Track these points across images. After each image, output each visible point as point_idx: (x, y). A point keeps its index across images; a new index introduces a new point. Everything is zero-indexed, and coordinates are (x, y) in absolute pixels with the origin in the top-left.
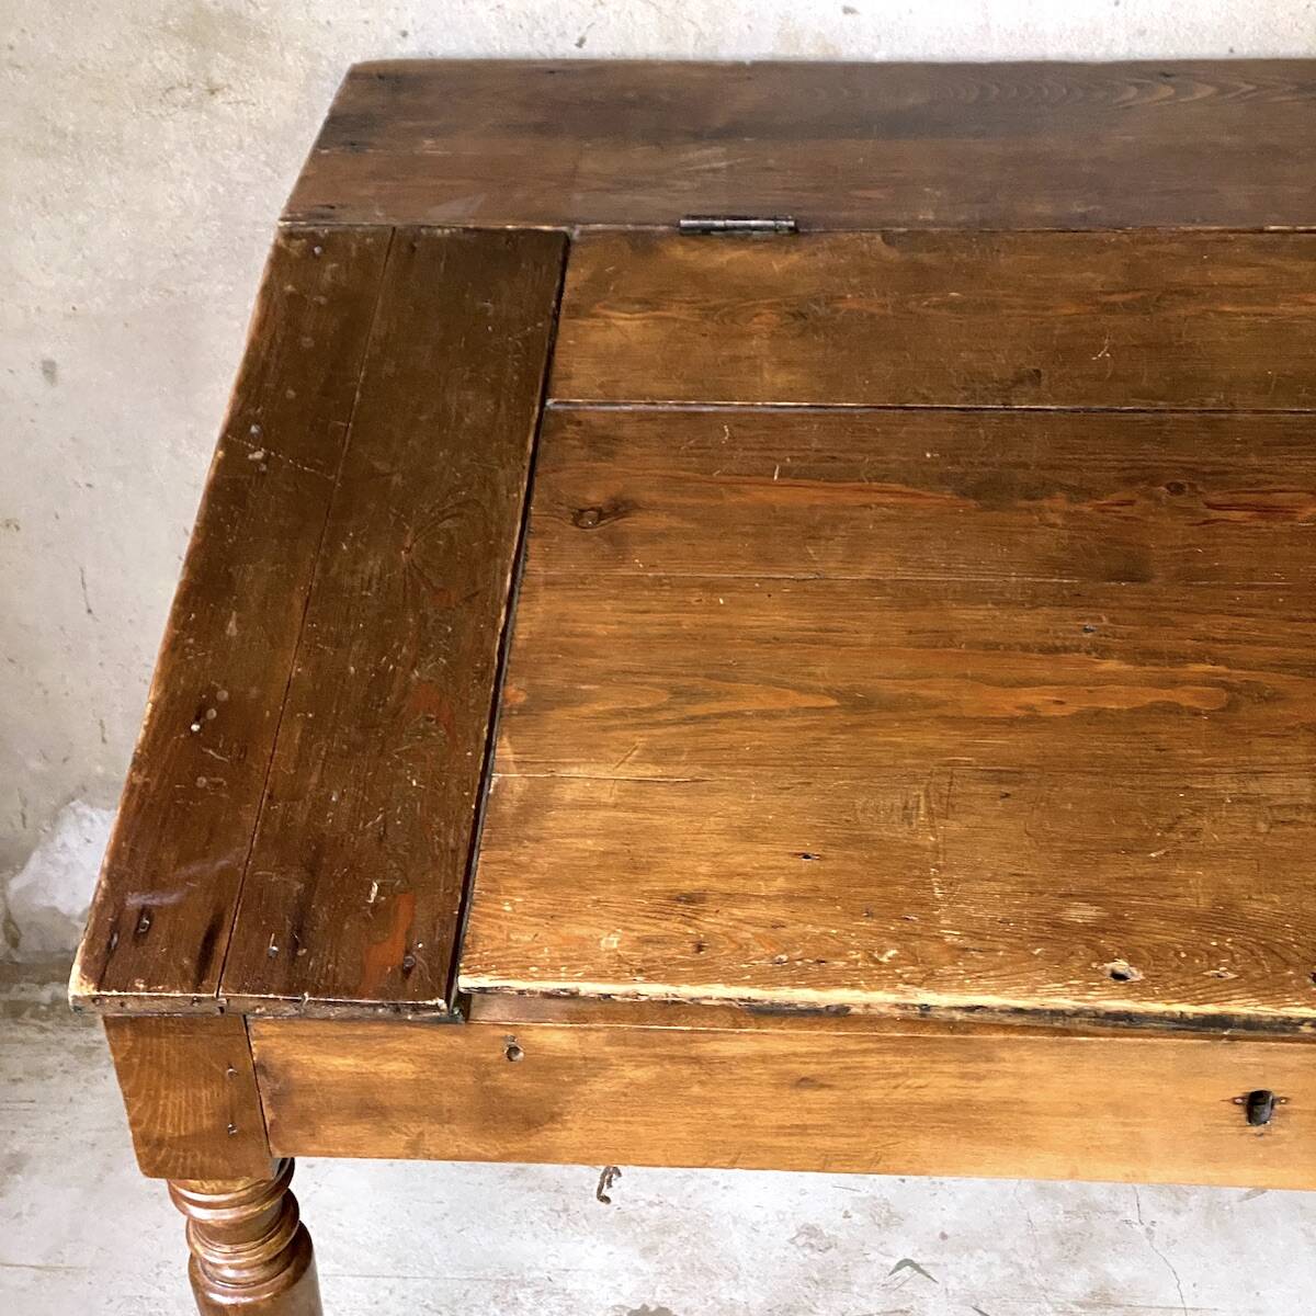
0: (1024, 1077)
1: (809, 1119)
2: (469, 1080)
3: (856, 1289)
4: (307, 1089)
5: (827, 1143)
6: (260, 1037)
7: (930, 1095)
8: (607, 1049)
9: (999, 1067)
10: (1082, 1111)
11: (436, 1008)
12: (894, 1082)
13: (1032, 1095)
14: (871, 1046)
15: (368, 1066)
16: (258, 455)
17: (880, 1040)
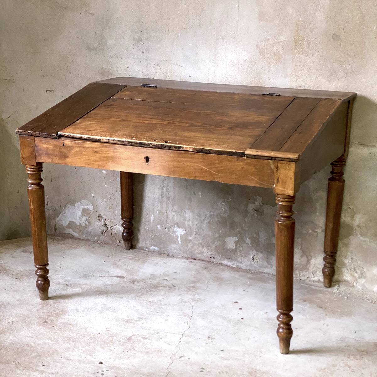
0: (120, 152)
1: (96, 159)
2: (59, 149)
4: (40, 150)
6: (36, 140)
7: (110, 155)
8: (74, 145)
10: (127, 159)
11: (55, 136)
12: (106, 153)
13: (121, 156)
15: (47, 146)
16: (72, 98)
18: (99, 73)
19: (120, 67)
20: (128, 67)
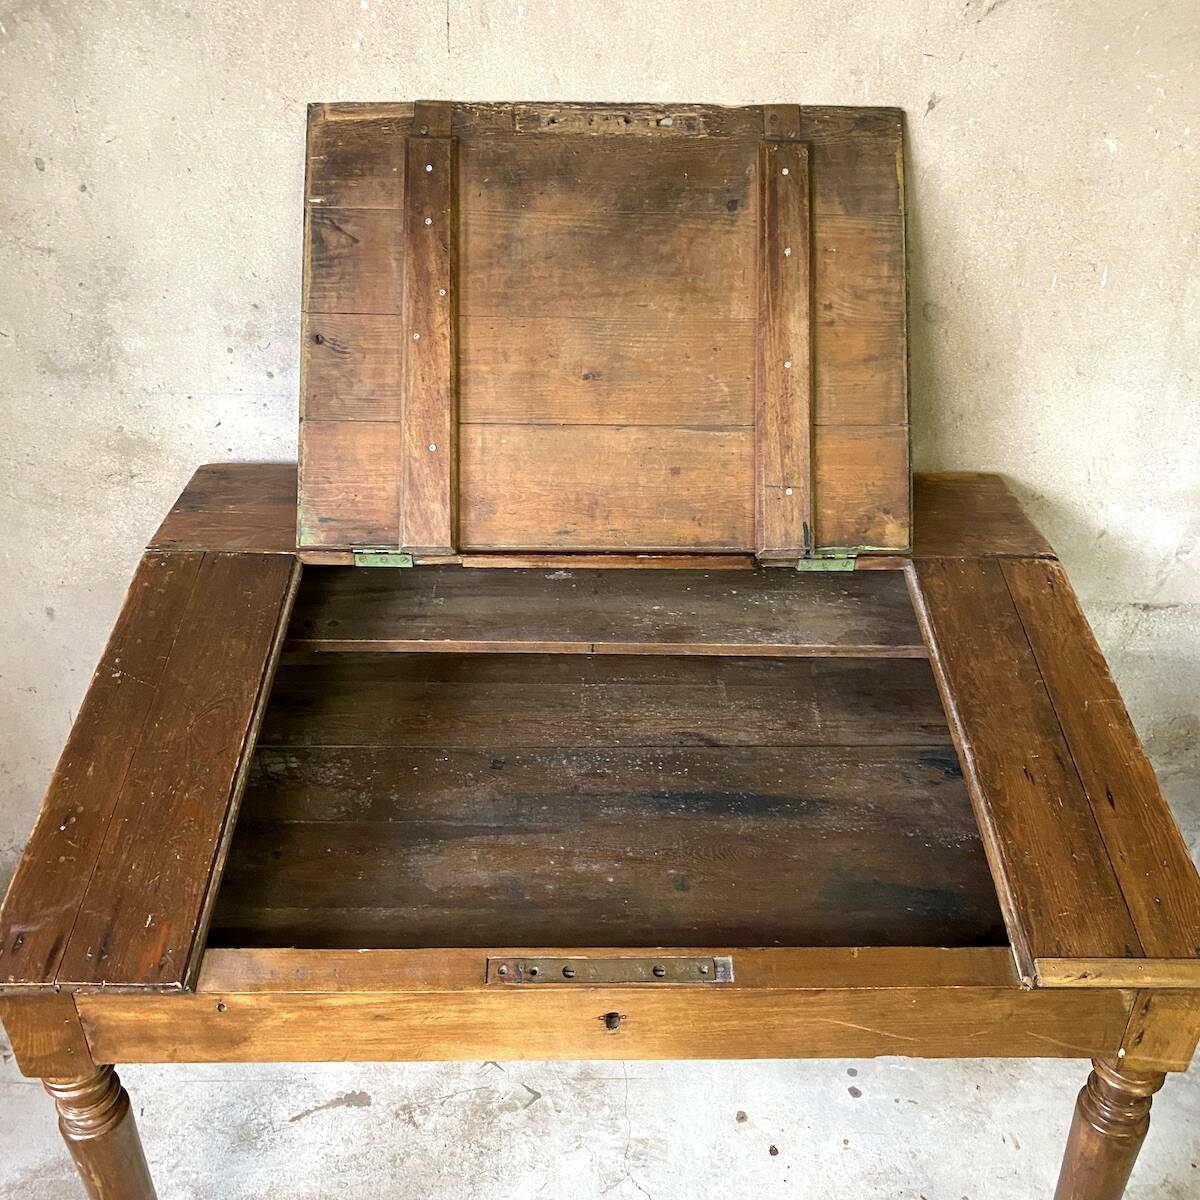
0: (492, 1010)
1: (382, 1036)
2: (199, 1022)
3: (462, 1077)
4: (110, 1029)
5: (392, 1047)
6: (82, 1004)
7: (443, 1021)
8: (271, 1004)
9: (479, 1006)
10: (523, 1026)
11: (176, 987)
12: (426, 1016)
13: (497, 1019)
14: (412, 998)
15: (142, 1017)
16: (117, 675)
17: (415, 995)
18: (108, 446)
19: (189, 426)
20: (219, 424)
